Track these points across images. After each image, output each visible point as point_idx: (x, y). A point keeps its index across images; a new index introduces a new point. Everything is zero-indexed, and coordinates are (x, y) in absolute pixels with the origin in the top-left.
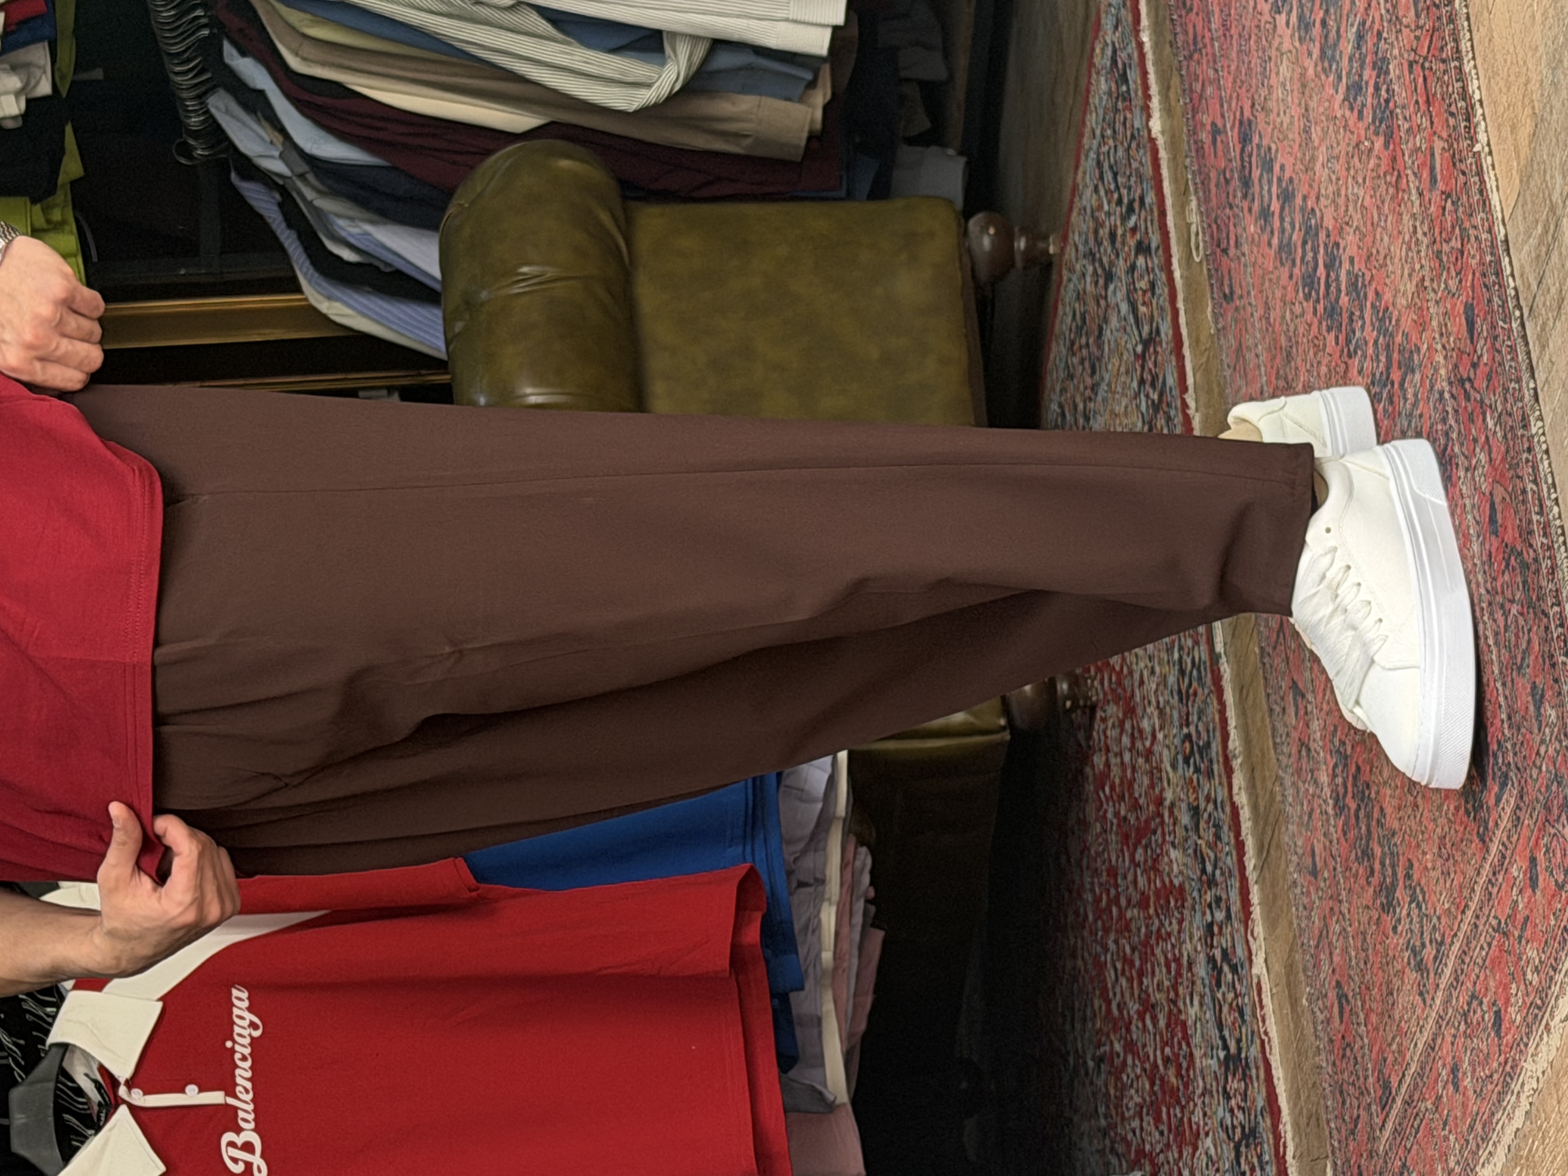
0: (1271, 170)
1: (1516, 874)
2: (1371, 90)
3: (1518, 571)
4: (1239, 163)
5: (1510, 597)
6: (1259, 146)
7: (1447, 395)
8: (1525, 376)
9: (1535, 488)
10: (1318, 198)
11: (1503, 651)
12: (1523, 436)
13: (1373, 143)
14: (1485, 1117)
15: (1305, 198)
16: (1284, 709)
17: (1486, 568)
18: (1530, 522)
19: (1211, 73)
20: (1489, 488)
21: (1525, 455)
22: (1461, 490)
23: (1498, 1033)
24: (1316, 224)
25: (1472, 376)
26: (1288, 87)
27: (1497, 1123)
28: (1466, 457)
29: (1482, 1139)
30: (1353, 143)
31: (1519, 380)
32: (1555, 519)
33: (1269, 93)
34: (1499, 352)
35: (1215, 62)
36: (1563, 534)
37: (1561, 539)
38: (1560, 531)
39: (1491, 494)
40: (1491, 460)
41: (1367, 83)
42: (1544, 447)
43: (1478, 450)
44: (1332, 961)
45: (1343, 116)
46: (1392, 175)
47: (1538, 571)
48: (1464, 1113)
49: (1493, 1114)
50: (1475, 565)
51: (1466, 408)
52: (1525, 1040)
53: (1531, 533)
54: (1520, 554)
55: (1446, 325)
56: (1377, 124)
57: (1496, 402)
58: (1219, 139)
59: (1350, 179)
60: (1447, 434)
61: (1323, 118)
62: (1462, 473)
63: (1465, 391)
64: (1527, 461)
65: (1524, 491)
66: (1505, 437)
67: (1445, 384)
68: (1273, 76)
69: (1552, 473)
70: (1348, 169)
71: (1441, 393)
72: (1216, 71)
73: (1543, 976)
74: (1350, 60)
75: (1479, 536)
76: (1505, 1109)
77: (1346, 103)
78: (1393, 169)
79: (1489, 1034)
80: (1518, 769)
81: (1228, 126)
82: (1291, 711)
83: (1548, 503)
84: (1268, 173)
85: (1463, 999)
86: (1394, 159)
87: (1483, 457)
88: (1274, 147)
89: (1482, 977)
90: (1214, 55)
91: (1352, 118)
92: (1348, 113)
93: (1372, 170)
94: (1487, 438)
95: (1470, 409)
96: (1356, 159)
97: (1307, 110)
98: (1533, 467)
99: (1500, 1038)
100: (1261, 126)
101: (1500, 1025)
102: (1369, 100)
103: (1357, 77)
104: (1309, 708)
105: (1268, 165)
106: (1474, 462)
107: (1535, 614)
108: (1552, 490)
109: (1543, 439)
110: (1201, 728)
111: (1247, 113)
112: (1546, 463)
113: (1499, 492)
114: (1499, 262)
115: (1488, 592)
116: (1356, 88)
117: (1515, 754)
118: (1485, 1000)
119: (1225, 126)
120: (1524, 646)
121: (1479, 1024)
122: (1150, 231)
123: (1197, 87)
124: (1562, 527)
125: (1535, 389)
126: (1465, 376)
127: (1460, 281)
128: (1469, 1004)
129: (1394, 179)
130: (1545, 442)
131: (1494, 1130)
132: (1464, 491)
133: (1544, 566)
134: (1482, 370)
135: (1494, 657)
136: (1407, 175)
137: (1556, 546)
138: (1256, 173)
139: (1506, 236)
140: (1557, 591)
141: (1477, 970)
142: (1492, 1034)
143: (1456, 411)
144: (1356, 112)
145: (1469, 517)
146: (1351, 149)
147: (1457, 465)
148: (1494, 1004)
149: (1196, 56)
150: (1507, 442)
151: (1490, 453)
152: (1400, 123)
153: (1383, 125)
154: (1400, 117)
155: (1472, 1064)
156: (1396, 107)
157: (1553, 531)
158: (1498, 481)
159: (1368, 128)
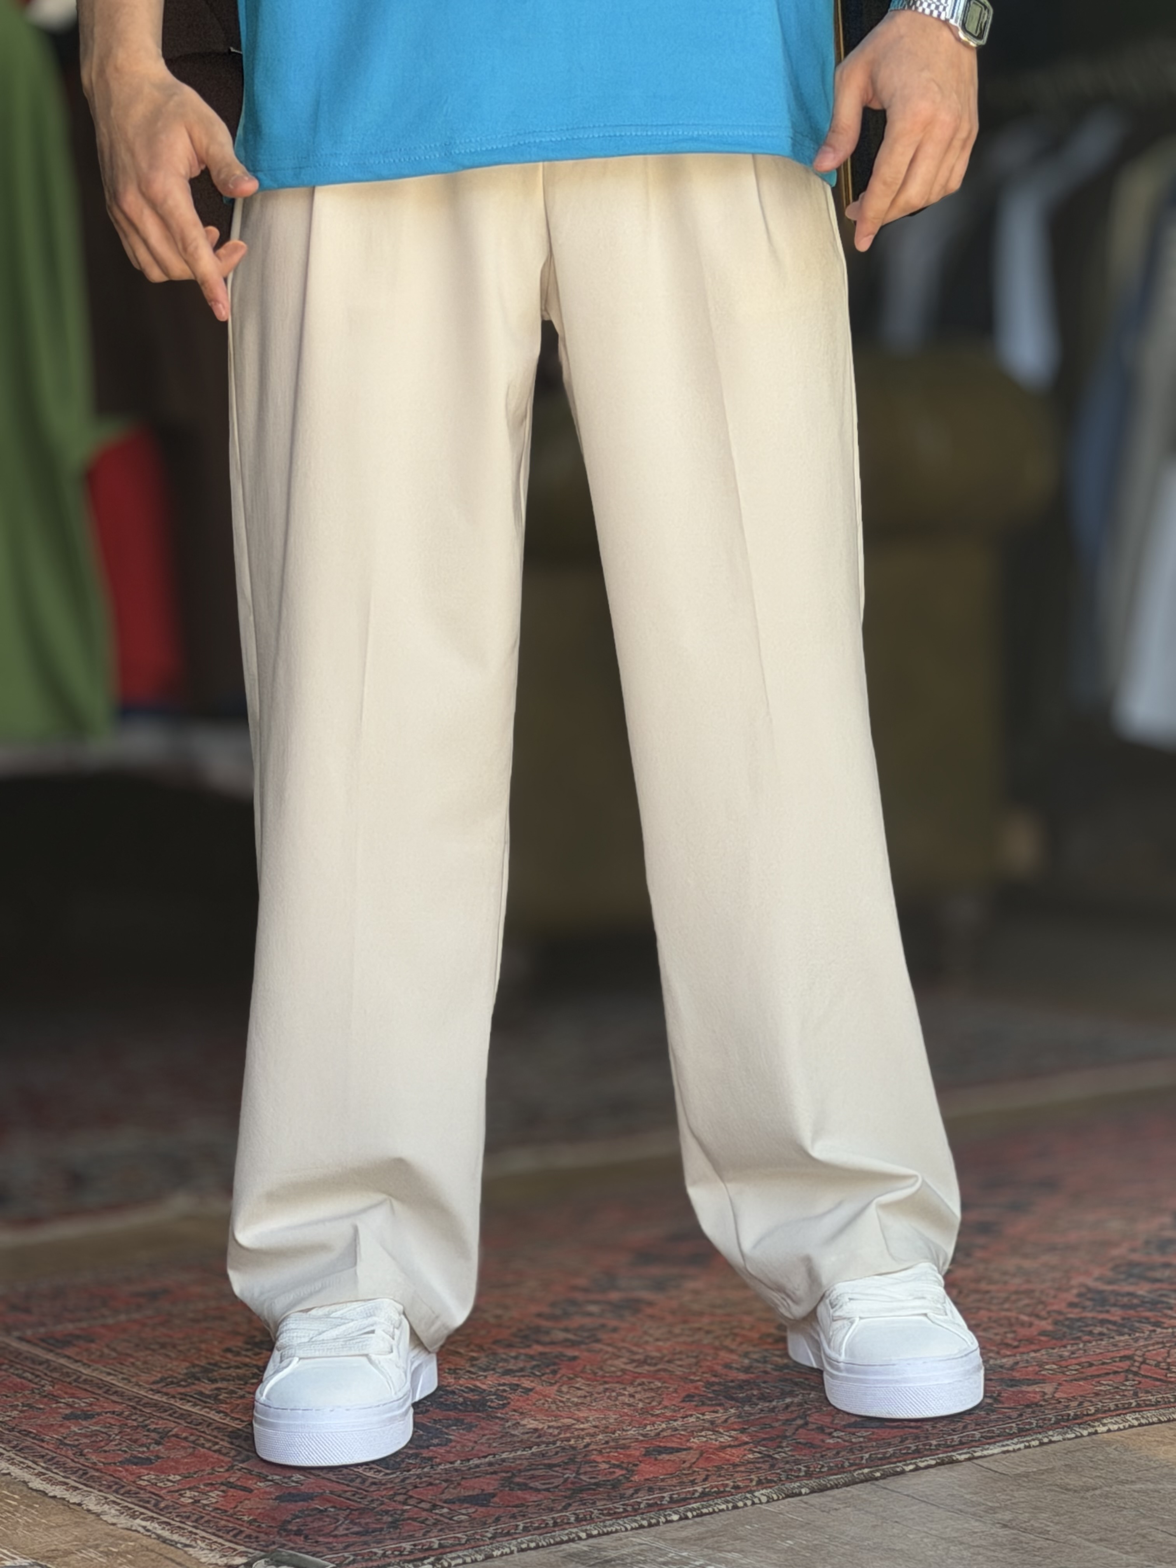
2: (1101, 1316)
3: (610, 1478)
5: (582, 1471)
7: (788, 1400)
8: (813, 1483)
9: (697, 1495)
11: (525, 1463)
12: (751, 1480)
13: (1045, 1319)
14: (40, 1449)
17: (612, 1444)
18: (662, 1489)
20: (695, 1446)
21: (730, 1483)
22: (691, 1415)
23: (128, 1461)
25: (811, 1426)
27: (33, 1461)
28: (726, 1421)
29: (17, 1446)
30: (1044, 1298)
31: (809, 1475)
32: (665, 1516)
34: (837, 1455)
36: (650, 1525)
37: (645, 1523)
38: (653, 1521)
39: (690, 1448)
40: (724, 1447)
41: (1108, 1312)
42: (740, 1504)
43: (733, 1433)
45: (1072, 1287)
46: (1014, 1339)
47: (610, 1499)
48: (42, 1426)
49: (43, 1457)
50: (614, 1433)
51: (778, 1420)
52: (122, 1491)
53: (651, 1490)
54: (628, 1480)
56: (1067, 1323)
57: (784, 1452)
60: (748, 1400)
61: (1067, 1266)
62: (708, 1417)
63: (794, 1419)
64: (725, 1486)
65: (693, 1483)
66: (749, 1462)
67: (800, 1397)
69: (714, 1512)
71: (791, 1394)
73: (189, 1509)
74: (1129, 1294)
75: (642, 1435)
76: (47, 1469)
77: (1083, 1290)
78: (1020, 1341)
80: (403, 1480)
83: (682, 1509)
85: (161, 1425)
87: (725, 1439)
89: (185, 1444)
91: (1071, 1296)
92: (1075, 1291)
93: (1017, 1319)
94: (746, 1443)
95: (776, 1424)
96: (1027, 1301)
97: (1074, 1249)
98: (719, 1492)
99: (122, 1464)
100: (1055, 1203)
101: (136, 1464)
102: (1090, 1315)
103: (1112, 1300)
106: (721, 1431)
107: (566, 1497)
108: (695, 1513)
109: (749, 1503)
112: (724, 1507)
113: (691, 1457)
114: (932, 1452)
115: (586, 1446)
116: (1101, 1300)
117: (419, 1476)
118: (160, 1447)
120: (532, 1485)
121: (135, 1441)
124: (658, 1524)
125: (800, 1494)
126: (810, 1419)
128: (155, 1430)
129: (1009, 1341)
130: (745, 1505)
131: (25, 1458)
132: (691, 1419)
133: (617, 1505)
134: (817, 1437)
135: (519, 1453)
136: (1015, 1355)
137: (638, 1518)
139: (958, 1461)
140: (592, 1519)
141: (192, 1438)
142: (126, 1455)
143: (772, 1410)
144: (1076, 1300)
145: (664, 1426)
146: (1037, 1294)
147: (716, 1412)
148: (158, 1457)
150: (743, 1464)
151: (730, 1446)
152: (1069, 1348)
153: (1065, 1329)
154: (1075, 1347)
155: (95, 1434)
156: (1085, 1342)
157: (652, 1514)
158: (701, 1455)
159: (1060, 1313)
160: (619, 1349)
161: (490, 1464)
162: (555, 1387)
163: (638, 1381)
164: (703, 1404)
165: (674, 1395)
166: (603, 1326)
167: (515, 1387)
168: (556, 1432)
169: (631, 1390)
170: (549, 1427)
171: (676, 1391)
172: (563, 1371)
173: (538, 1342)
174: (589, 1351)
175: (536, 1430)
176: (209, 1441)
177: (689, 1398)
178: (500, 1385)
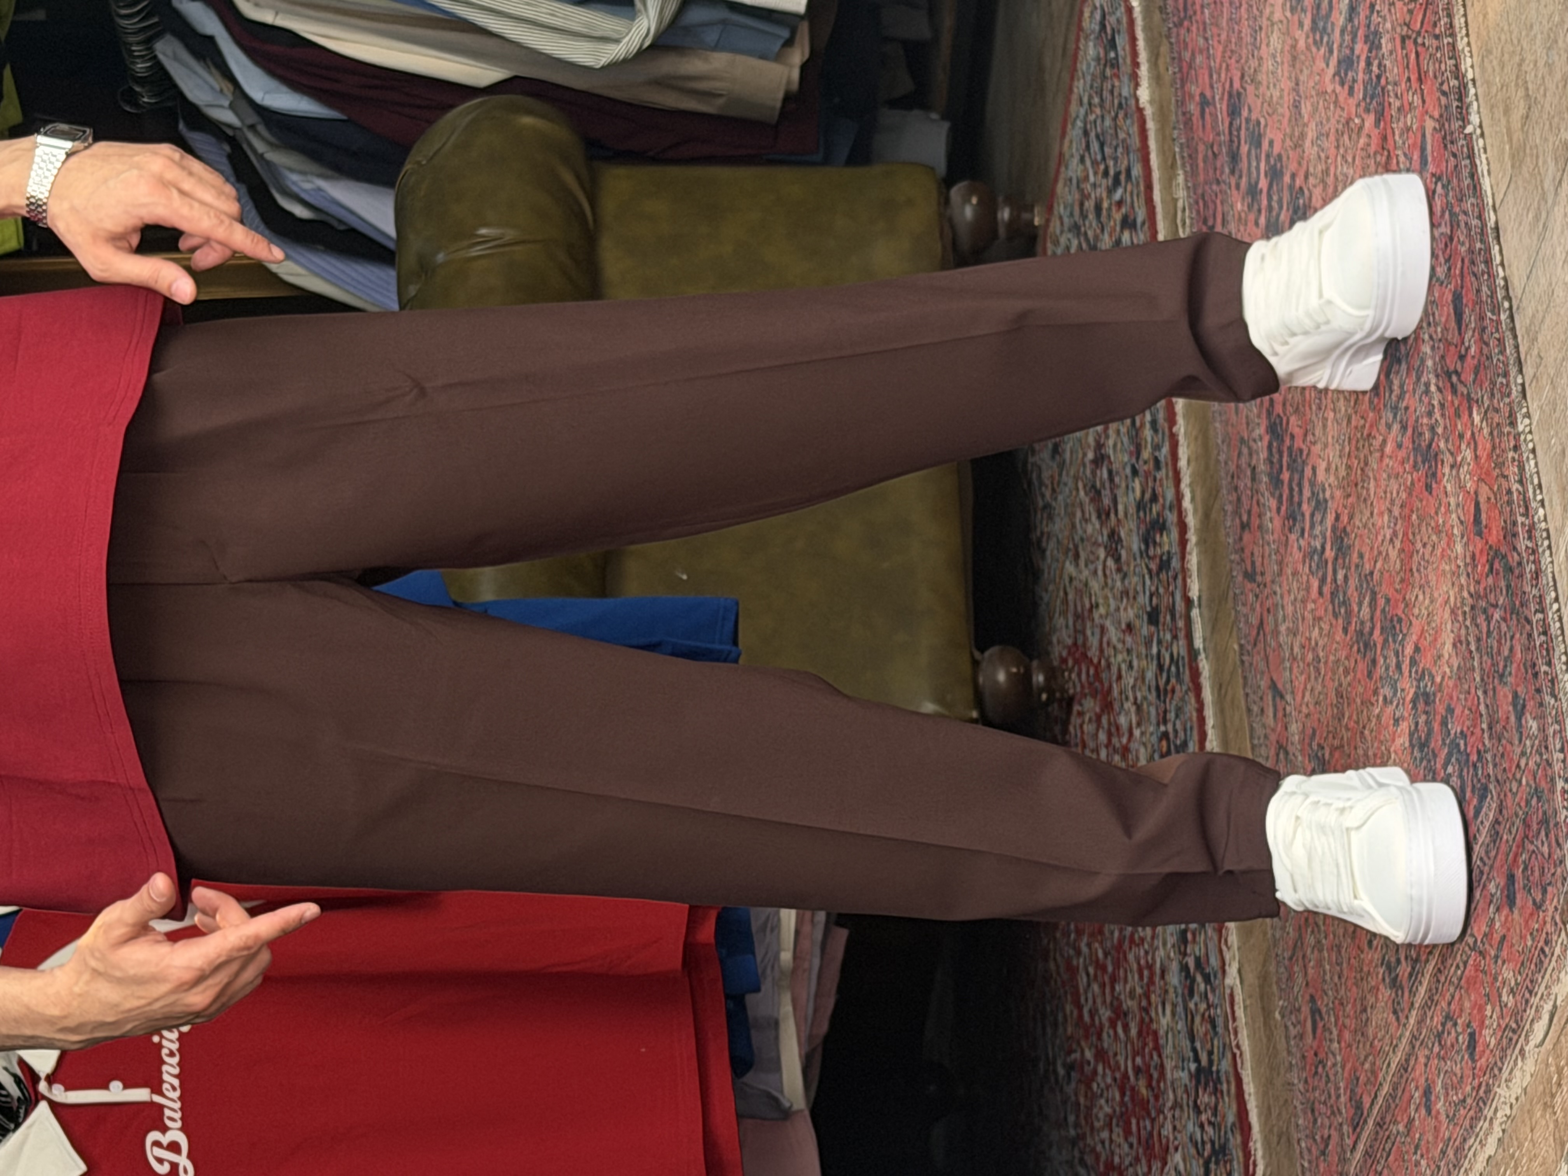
0: (1259, 145)
1: (1493, 891)
2: (1362, 64)
3: (1502, 574)
4: (1227, 138)
5: (1493, 601)
6: (1248, 120)
7: (1433, 388)
8: (1513, 371)
9: (1521, 489)
10: (1306, 177)
11: (1485, 658)
12: (1509, 433)
13: (1363, 120)
14: (1457, 1143)
15: (1293, 176)
16: (1262, 710)
17: (1470, 570)
18: (1515, 523)
19: (1201, 41)
20: (1474, 486)
21: (1511, 454)
22: (1445, 487)
23: (1472, 1055)
24: (1304, 205)
25: (1459, 370)
26: (1279, 59)
27: (1469, 1149)
28: (1452, 454)
29: (1454, 1166)
30: (1343, 120)
31: (1506, 375)
32: (1540, 522)
33: (1260, 65)
34: (1487, 344)
35: (1205, 29)
36: (1548, 537)
37: (1546, 543)
38: (1545, 534)
39: (1476, 493)
40: (1476, 457)
41: (1358, 57)
42: (1531, 445)
43: (1463, 447)
44: (1306, 973)
45: (1334, 91)
46: (1382, 155)
47: (1521, 576)
48: (1437, 1137)
49: (1465, 1140)
50: (1459, 567)
51: (1452, 402)
52: (1499, 1064)
53: (1515, 535)
54: (1504, 557)
55: (1433, 314)
56: (1368, 100)
57: (1483, 397)
58: (1207, 110)
59: (1339, 159)
60: (1432, 429)
61: (1313, 93)
62: (1447, 470)
63: (1452, 385)
64: (1513, 459)
65: (1509, 492)
66: (1491, 433)
67: (1431, 376)
68: (1264, 46)
69: (1538, 473)
70: (1338, 147)
71: (1427, 385)
72: (1206, 39)
73: (1519, 998)
74: (1342, 33)
75: (1462, 537)
76: (1477, 1136)
77: (1337, 78)
78: (1383, 148)
79: (1463, 1057)
80: (1498, 781)
81: (1217, 97)
82: (1270, 712)
83: (1534, 505)
84: (1256, 148)
85: (1438, 1019)
86: (1384, 138)
87: (1468, 454)
88: (1262, 121)
89: (1457, 997)
90: (1204, 23)
91: (1342, 93)
92: (1338, 89)
93: (1362, 149)
94: (1473, 434)
95: (1456, 403)
96: (1346, 137)
97: (1297, 84)
98: (1519, 466)
99: (1474, 1061)
100: (1250, 99)
101: (1475, 1048)
102: (1361, 76)
103: (1348, 52)
104: (1288, 708)
105: (1256, 141)
106: (1459, 459)
107: (1518, 620)
108: (1538, 492)
109: (1529, 437)
110: (1179, 726)
111: (1237, 85)
112: (1532, 463)
113: (1484, 491)
114: (1488, 250)
115: (1471, 596)
116: (1347, 63)
117: (1495, 765)
118: (1459, 1021)
119: (1214, 97)
120: (1506, 653)
121: (1453, 1046)
122: (1136, 205)
123: (1187, 56)
124: (1547, 530)
125: (1523, 385)
126: (1452, 368)
127: (1449, 269)
128: (1443, 1025)
129: (1384, 160)
130: (1532, 441)
131: (1466, 1157)
132: (1449, 488)
133: (1528, 570)
134: (1470, 362)
135: (1476, 664)
136: (1397, 157)
137: (1540, 550)
138: (1244, 149)
139: (1497, 223)
140: (1540, 596)
141: (1452, 989)
142: (1466, 1057)
143: (1442, 406)
144: (1346, 87)
145: (1454, 516)
146: (1340, 127)
147: (1443, 462)
148: (1468, 1026)
149: (1186, 23)
150: (1493, 439)
151: (1475, 450)
152: (1391, 100)
153: (1374, 102)
154: (1391, 94)
155: (1445, 1087)
156: (1387, 83)
157: (1538, 534)
158: (1483, 480)
159: (1358, 105)
160: (1380, 553)
161: (1485, 692)
162: (1414, 620)
163: (1411, 537)
164: (1434, 475)
165: (1424, 503)
166: (1357, 566)
167: (1413, 662)
168: (1457, 625)
169: (1419, 545)
170: (1452, 631)
171: (1421, 501)
172: (1400, 613)
173: (1371, 633)
174: (1380, 584)
175: (1454, 645)
176: (1455, 972)
177: (1428, 488)
178: (1410, 676)
